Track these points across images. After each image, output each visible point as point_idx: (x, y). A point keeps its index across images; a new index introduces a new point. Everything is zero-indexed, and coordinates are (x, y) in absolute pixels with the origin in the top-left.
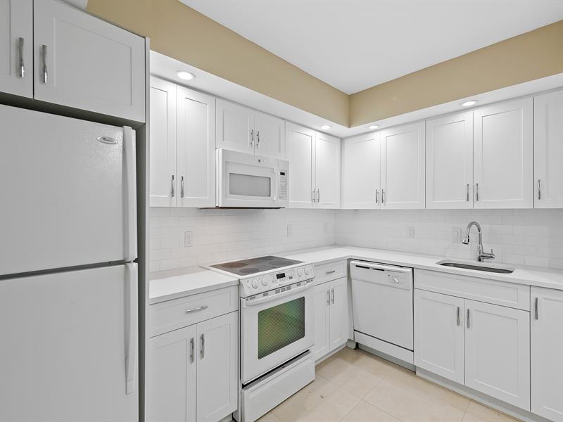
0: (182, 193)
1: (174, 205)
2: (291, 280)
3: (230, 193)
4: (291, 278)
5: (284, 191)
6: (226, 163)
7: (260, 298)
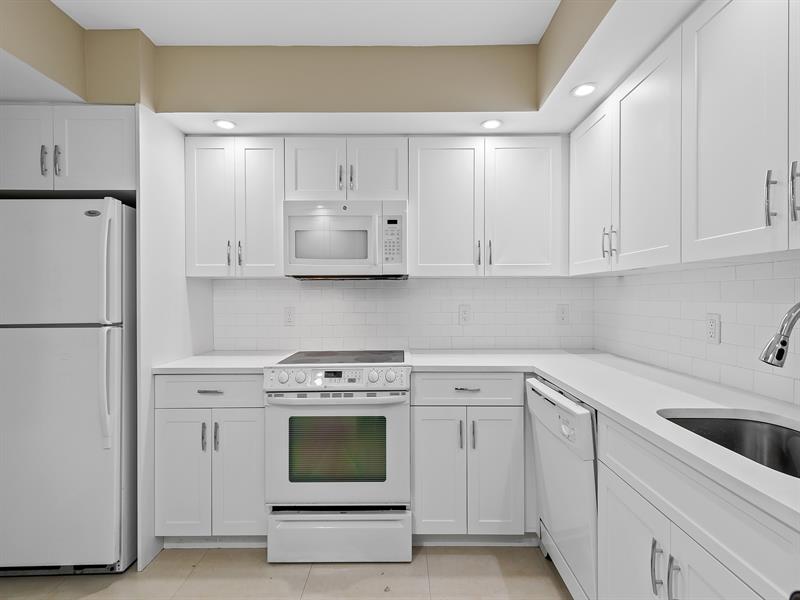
0: (240, 261)
1: (232, 275)
2: (351, 384)
3: (297, 257)
4: (352, 380)
5: (395, 249)
6: (289, 218)
7: (293, 398)
